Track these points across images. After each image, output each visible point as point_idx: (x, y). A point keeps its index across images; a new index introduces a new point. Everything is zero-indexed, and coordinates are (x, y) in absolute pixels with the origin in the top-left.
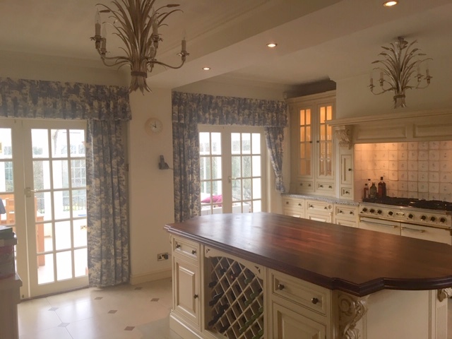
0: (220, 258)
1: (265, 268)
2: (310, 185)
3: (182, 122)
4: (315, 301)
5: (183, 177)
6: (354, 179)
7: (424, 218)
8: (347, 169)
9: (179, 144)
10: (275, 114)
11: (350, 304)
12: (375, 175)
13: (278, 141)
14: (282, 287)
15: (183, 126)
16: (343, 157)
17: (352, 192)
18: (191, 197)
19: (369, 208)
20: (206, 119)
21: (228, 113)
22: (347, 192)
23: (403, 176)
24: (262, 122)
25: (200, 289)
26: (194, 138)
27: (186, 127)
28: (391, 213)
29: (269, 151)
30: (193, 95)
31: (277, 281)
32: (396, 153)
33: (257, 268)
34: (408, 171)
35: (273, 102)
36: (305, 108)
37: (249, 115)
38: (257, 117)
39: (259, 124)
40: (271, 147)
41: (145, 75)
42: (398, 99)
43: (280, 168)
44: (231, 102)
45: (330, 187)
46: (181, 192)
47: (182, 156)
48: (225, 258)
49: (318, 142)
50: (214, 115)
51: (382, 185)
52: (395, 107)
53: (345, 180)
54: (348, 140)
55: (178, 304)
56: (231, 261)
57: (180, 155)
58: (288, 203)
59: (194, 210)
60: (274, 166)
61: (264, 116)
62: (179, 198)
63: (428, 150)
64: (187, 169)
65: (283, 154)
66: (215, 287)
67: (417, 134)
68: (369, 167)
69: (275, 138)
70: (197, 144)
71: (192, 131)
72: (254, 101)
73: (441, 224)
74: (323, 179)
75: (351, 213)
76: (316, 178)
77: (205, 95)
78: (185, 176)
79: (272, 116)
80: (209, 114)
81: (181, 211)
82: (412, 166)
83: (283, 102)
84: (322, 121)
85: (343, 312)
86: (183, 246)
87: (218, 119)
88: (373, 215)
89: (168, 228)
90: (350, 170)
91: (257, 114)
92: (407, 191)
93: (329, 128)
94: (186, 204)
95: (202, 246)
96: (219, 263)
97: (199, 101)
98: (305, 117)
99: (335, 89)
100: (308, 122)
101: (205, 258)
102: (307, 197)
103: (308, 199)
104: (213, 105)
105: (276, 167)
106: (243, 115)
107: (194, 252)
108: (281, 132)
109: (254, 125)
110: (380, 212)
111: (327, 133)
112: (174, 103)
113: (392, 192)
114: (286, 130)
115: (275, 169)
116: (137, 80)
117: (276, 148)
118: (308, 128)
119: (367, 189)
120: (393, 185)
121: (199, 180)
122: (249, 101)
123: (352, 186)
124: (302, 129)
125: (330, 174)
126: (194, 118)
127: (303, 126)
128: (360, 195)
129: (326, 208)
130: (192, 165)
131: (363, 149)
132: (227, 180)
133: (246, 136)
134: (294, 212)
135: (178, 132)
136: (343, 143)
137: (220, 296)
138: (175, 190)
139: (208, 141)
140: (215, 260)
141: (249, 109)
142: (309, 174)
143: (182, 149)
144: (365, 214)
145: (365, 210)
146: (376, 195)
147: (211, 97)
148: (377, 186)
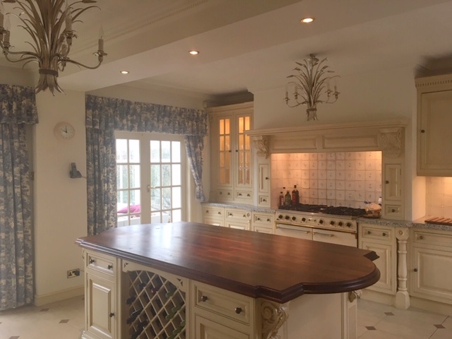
0: (139, 272)
1: (188, 279)
3: (97, 127)
4: (239, 311)
5: (97, 186)
6: (271, 188)
7: (332, 223)
8: (264, 179)
9: (93, 151)
10: (195, 123)
11: (272, 311)
12: (289, 183)
13: (198, 150)
14: (205, 299)
15: (98, 132)
16: (261, 166)
17: (268, 200)
18: (106, 208)
19: (284, 215)
20: (123, 125)
21: (147, 120)
22: (264, 200)
23: (314, 184)
24: (182, 130)
25: (117, 306)
26: (110, 146)
27: (101, 133)
28: (304, 220)
29: (189, 160)
30: (109, 99)
31: (200, 293)
32: (307, 163)
33: (180, 280)
34: (318, 179)
35: (193, 111)
36: (224, 117)
37: (169, 123)
38: (177, 125)
39: (179, 132)
40: (191, 156)
41: (55, 74)
42: (310, 112)
43: (200, 177)
44: (150, 108)
45: (248, 195)
46: (95, 202)
47: (97, 163)
48: (144, 272)
49: (237, 151)
50: (132, 121)
51: (296, 193)
52: (308, 120)
53: (262, 188)
54: (265, 150)
55: (91, 324)
56: (152, 274)
57: (94, 162)
58: (207, 212)
59: (110, 221)
60: (194, 174)
61: (185, 125)
62: (92, 208)
63: (335, 161)
64: (102, 178)
65: (203, 163)
66: (133, 303)
67: (326, 145)
68: (284, 176)
69: (195, 147)
70: (114, 152)
71: (107, 138)
72: (174, 109)
73: (347, 229)
74: (241, 188)
75: (268, 220)
76: (235, 186)
77: (123, 100)
78: (100, 185)
79: (192, 125)
80: (127, 121)
81: (95, 222)
82: (322, 174)
83: (203, 111)
84: (241, 131)
85: (266, 320)
86: (98, 261)
87: (136, 126)
88: (288, 221)
89: (81, 242)
90: (267, 178)
91: (177, 122)
92: (318, 199)
93: (247, 138)
94: (101, 215)
95: (119, 260)
96: (138, 277)
97: (116, 107)
98: (224, 127)
99: (252, 100)
100: (228, 132)
101: (123, 273)
102: (226, 205)
103: (227, 207)
104: (131, 111)
105: (196, 176)
106: (163, 123)
107: (110, 267)
108: (201, 141)
109: (173, 133)
110: (294, 219)
111: (245, 143)
112: (87, 107)
113: (305, 200)
114: (206, 139)
115: (195, 178)
116: (46, 79)
117: (196, 157)
118: (228, 137)
119: (282, 197)
120: (305, 193)
121: (115, 189)
122: (168, 108)
123: (269, 195)
124: (222, 138)
125: (248, 183)
126: (110, 124)
127: (222, 135)
128: (276, 202)
129: (244, 216)
130: (108, 174)
131: (278, 158)
132: (146, 189)
133: (166, 144)
134: (214, 221)
135: (92, 138)
136: (261, 152)
137: (138, 313)
138: (89, 200)
139: (126, 149)
140: (133, 274)
141: (169, 117)
142: (229, 183)
143: (97, 156)
144: (281, 221)
145: (281, 217)
146: (291, 202)
147: (129, 103)
148: (291, 193)
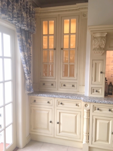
2: (52, 85)
10: (29, 16)
13: (28, 45)
16: (94, 62)
17: (102, 90)
22: (96, 91)
36: (48, 19)
45: (73, 86)
49: (62, 49)
53: (95, 81)
54: (103, 47)
69: (26, 42)
79: (27, 18)
84: (66, 31)
90: (101, 72)
100: (52, 32)
102: (56, 96)
103: (58, 98)
105: (27, 70)
111: (70, 42)
118: (51, 37)
123: (103, 86)
124: (45, 38)
125: (74, 75)
127: (45, 35)
129: (77, 105)
136: (98, 49)
142: (52, 76)
